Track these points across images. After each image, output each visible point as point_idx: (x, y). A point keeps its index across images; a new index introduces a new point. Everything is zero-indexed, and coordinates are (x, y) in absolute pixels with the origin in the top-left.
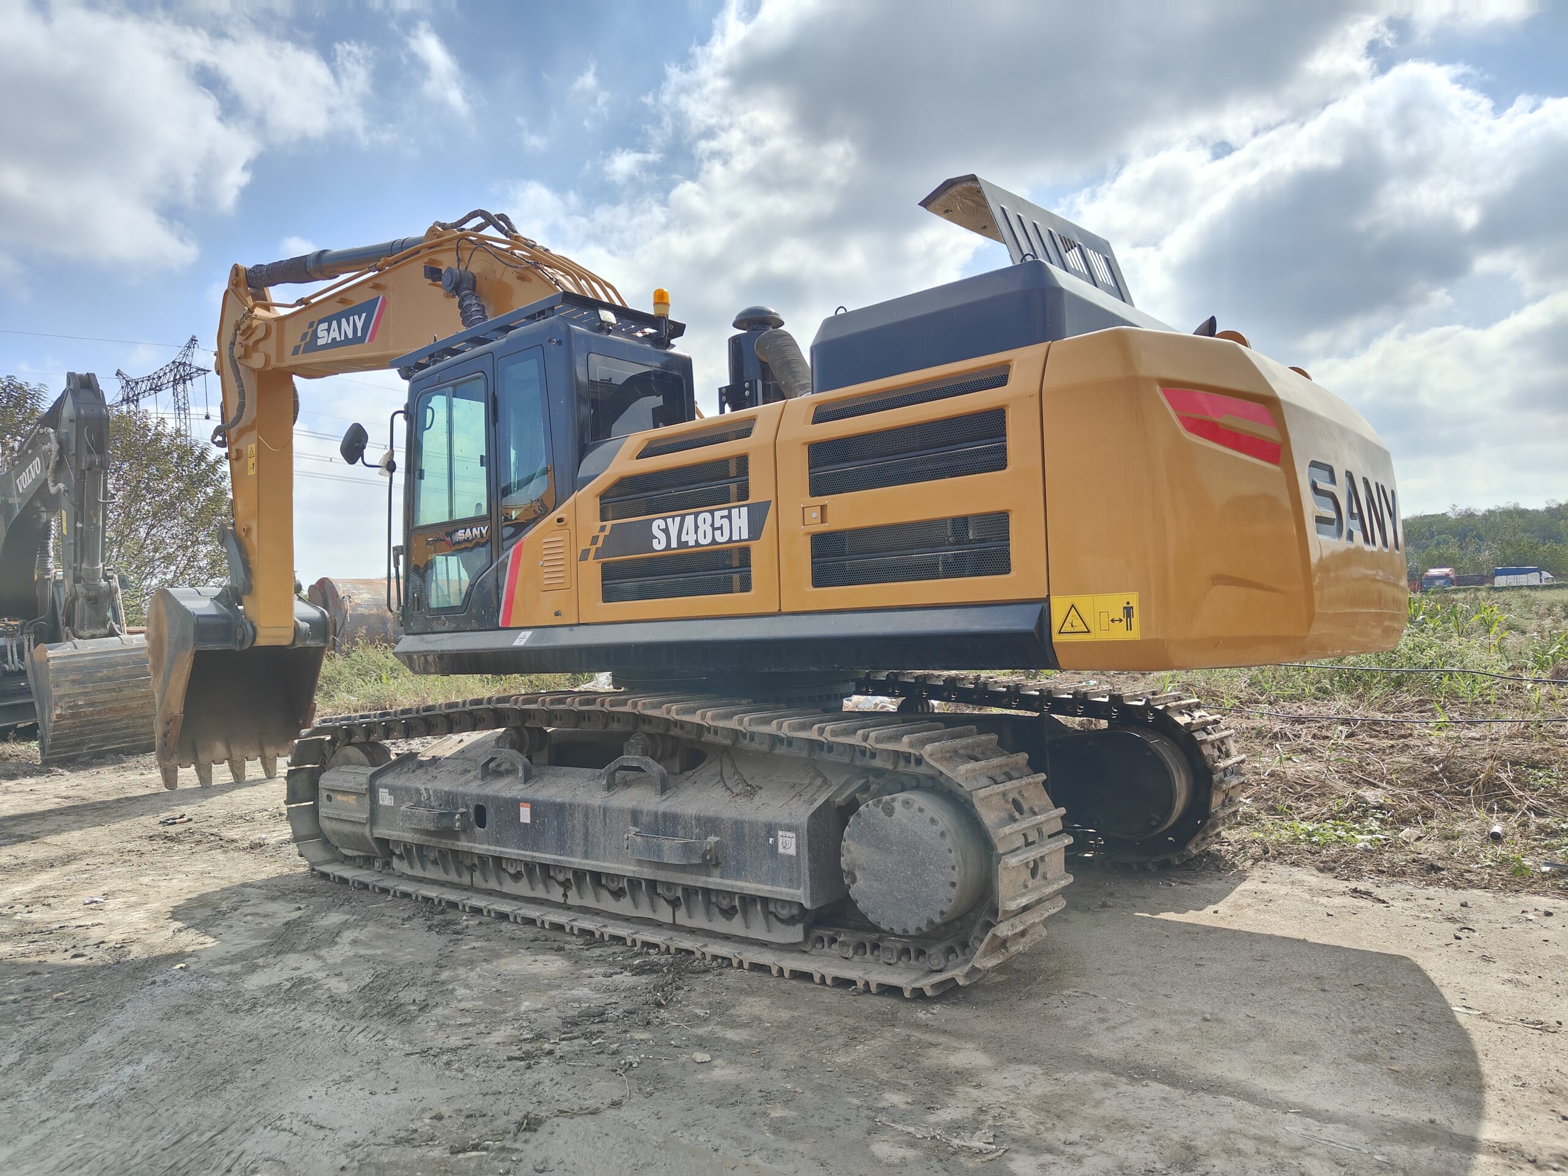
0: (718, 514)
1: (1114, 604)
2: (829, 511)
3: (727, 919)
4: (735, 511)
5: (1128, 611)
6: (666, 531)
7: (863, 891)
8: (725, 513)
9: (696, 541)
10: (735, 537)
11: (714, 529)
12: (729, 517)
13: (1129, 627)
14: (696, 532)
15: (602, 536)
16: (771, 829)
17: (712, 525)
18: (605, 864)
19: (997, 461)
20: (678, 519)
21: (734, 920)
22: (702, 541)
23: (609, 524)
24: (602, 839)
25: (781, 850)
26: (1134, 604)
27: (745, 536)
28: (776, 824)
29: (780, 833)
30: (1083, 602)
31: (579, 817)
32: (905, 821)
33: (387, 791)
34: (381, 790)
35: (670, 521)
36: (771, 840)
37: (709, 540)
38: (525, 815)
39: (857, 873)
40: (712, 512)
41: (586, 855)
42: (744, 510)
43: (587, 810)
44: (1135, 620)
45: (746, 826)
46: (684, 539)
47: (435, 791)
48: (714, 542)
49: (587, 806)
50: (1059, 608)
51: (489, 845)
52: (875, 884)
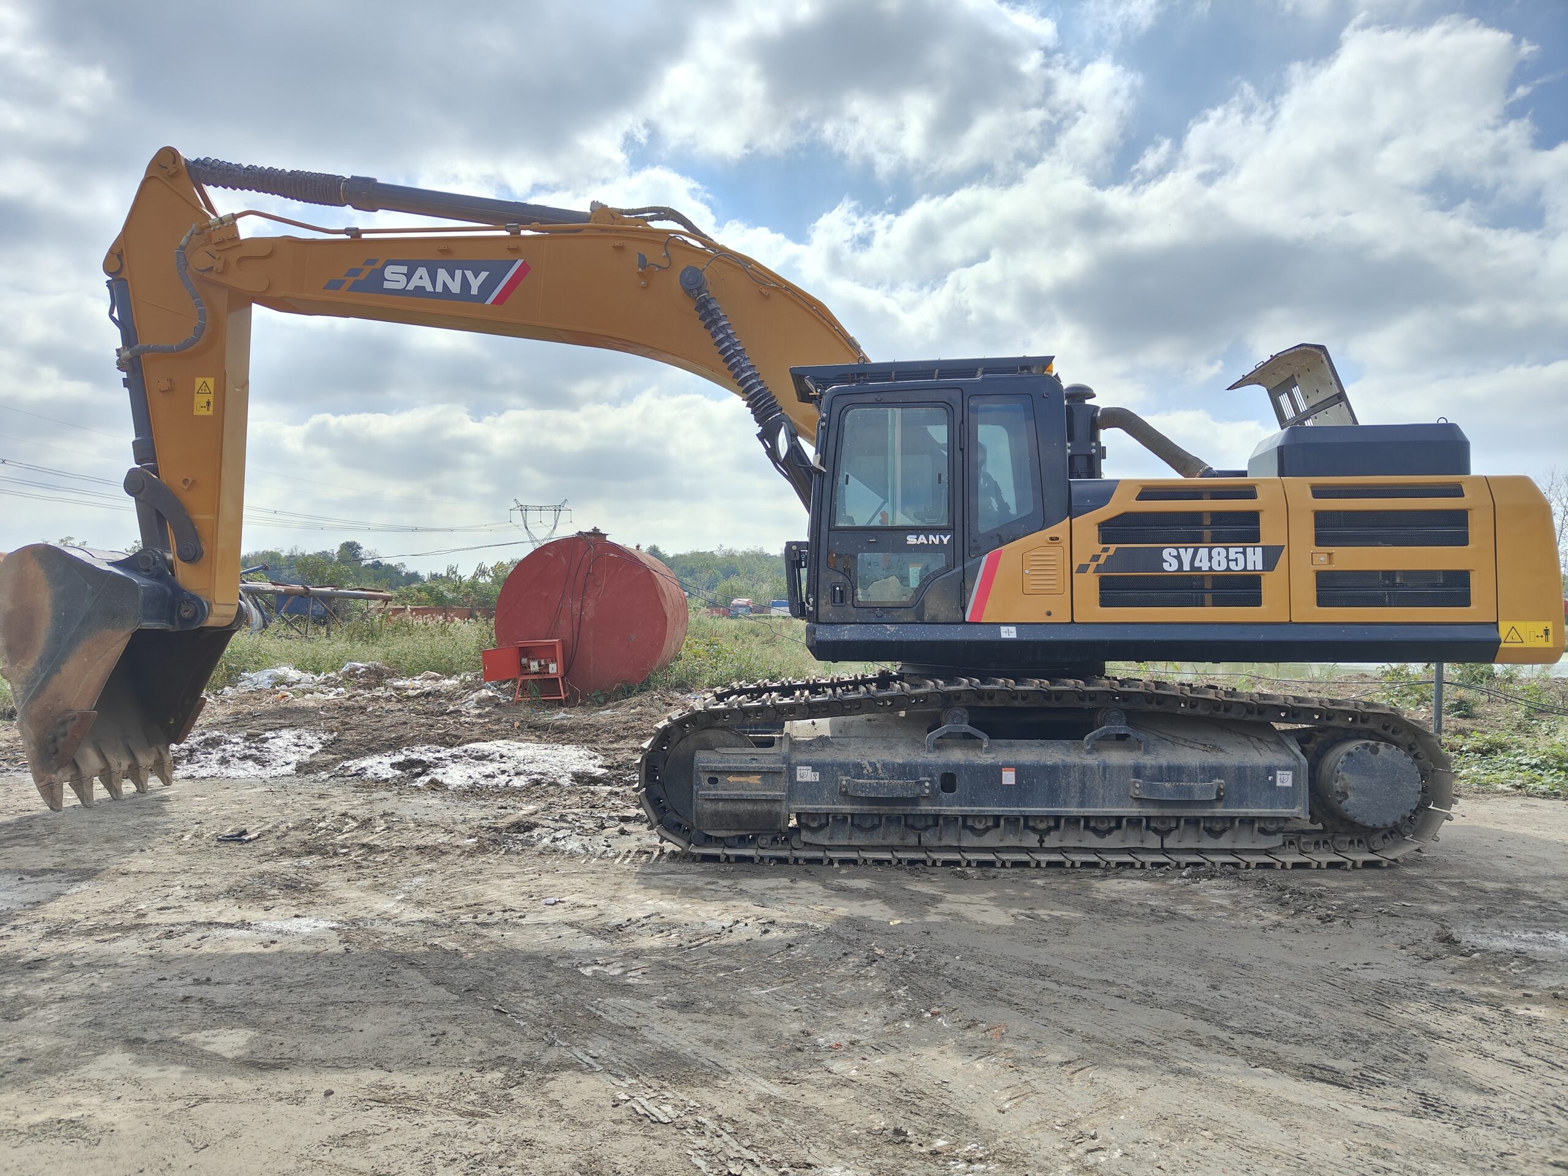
0: (1232, 551)
1: (1539, 627)
2: (1335, 557)
3: (1216, 838)
4: (1249, 550)
5: (1546, 631)
6: (1178, 557)
7: (1354, 805)
8: (1241, 550)
9: (1211, 567)
10: (1250, 567)
11: (1228, 560)
12: (1244, 553)
13: (1547, 640)
14: (1210, 561)
15: (1104, 556)
16: (1271, 770)
17: (1227, 557)
18: (1105, 810)
19: (1462, 540)
20: (1191, 551)
21: (1221, 839)
22: (1215, 567)
23: (1113, 547)
24: (1101, 791)
25: (1279, 784)
26: (1550, 628)
27: (1259, 567)
28: (1275, 767)
29: (1278, 772)
30: (1519, 625)
31: (1074, 776)
32: (1386, 756)
33: (810, 768)
34: (799, 768)
35: (1182, 551)
36: (1270, 778)
37: (1223, 567)
38: (1009, 778)
39: (1349, 793)
40: (1227, 549)
41: (1082, 805)
42: (1259, 551)
43: (1085, 770)
44: (1550, 637)
45: (1248, 770)
46: (1197, 564)
47: (883, 765)
48: (1228, 569)
49: (1084, 766)
50: (1504, 628)
51: (961, 806)
52: (1362, 798)
